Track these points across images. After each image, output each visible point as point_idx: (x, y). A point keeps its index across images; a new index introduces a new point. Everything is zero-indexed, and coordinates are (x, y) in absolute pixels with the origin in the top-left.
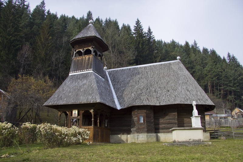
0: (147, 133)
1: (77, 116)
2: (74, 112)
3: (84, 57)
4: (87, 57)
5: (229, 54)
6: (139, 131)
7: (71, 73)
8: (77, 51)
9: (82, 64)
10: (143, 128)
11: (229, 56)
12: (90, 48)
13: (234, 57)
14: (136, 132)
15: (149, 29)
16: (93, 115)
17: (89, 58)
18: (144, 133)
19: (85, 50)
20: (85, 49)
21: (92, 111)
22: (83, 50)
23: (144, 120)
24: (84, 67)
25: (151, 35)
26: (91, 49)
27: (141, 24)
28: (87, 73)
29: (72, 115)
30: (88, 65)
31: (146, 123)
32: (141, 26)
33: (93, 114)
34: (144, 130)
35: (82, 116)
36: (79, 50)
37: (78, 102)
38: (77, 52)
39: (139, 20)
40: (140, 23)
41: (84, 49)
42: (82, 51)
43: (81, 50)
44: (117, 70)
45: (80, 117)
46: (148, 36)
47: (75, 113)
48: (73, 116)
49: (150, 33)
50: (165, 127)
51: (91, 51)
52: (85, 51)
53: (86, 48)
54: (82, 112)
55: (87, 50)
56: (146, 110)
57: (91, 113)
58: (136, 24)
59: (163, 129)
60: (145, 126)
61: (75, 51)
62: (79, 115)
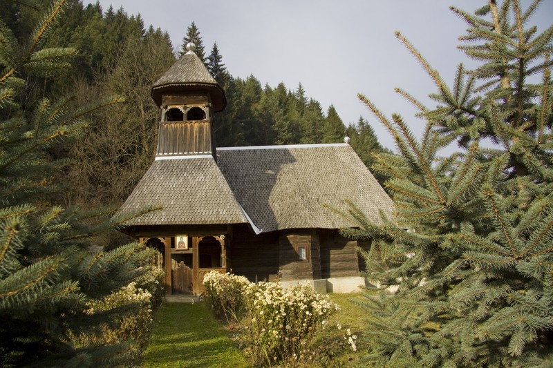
0: (314, 278)
1: (186, 247)
2: (178, 239)
3: (188, 125)
4: (196, 125)
5: (361, 120)
6: (298, 275)
7: (160, 156)
8: (170, 107)
9: (184, 139)
10: (307, 270)
11: (361, 123)
12: (200, 106)
13: (368, 127)
14: (294, 277)
15: (215, 51)
16: (223, 247)
17: (201, 129)
18: (308, 278)
19: (188, 109)
20: (190, 106)
21: (221, 238)
22: (185, 108)
23: (307, 256)
24: (191, 145)
25: (219, 64)
26: (203, 109)
27: (200, 36)
28: (202, 160)
29: (173, 245)
30: (200, 142)
31: (311, 261)
32: (201, 40)
33: (222, 244)
34: (308, 273)
35: (197, 248)
36: (174, 107)
37: (198, 221)
38: (170, 110)
39: (197, 28)
40: (199, 33)
41: (188, 106)
42: (182, 110)
43: (180, 108)
44: (228, 151)
45: (195, 251)
46: (211, 65)
47: (181, 243)
48: (177, 248)
49: (216, 57)
50: (336, 266)
51: (203, 112)
52: (189, 112)
53: (193, 106)
54: (197, 240)
55: (193, 109)
56: (310, 237)
57: (218, 243)
58: (190, 34)
59: (334, 270)
60: (310, 264)
61: (166, 108)
62: (191, 247)
